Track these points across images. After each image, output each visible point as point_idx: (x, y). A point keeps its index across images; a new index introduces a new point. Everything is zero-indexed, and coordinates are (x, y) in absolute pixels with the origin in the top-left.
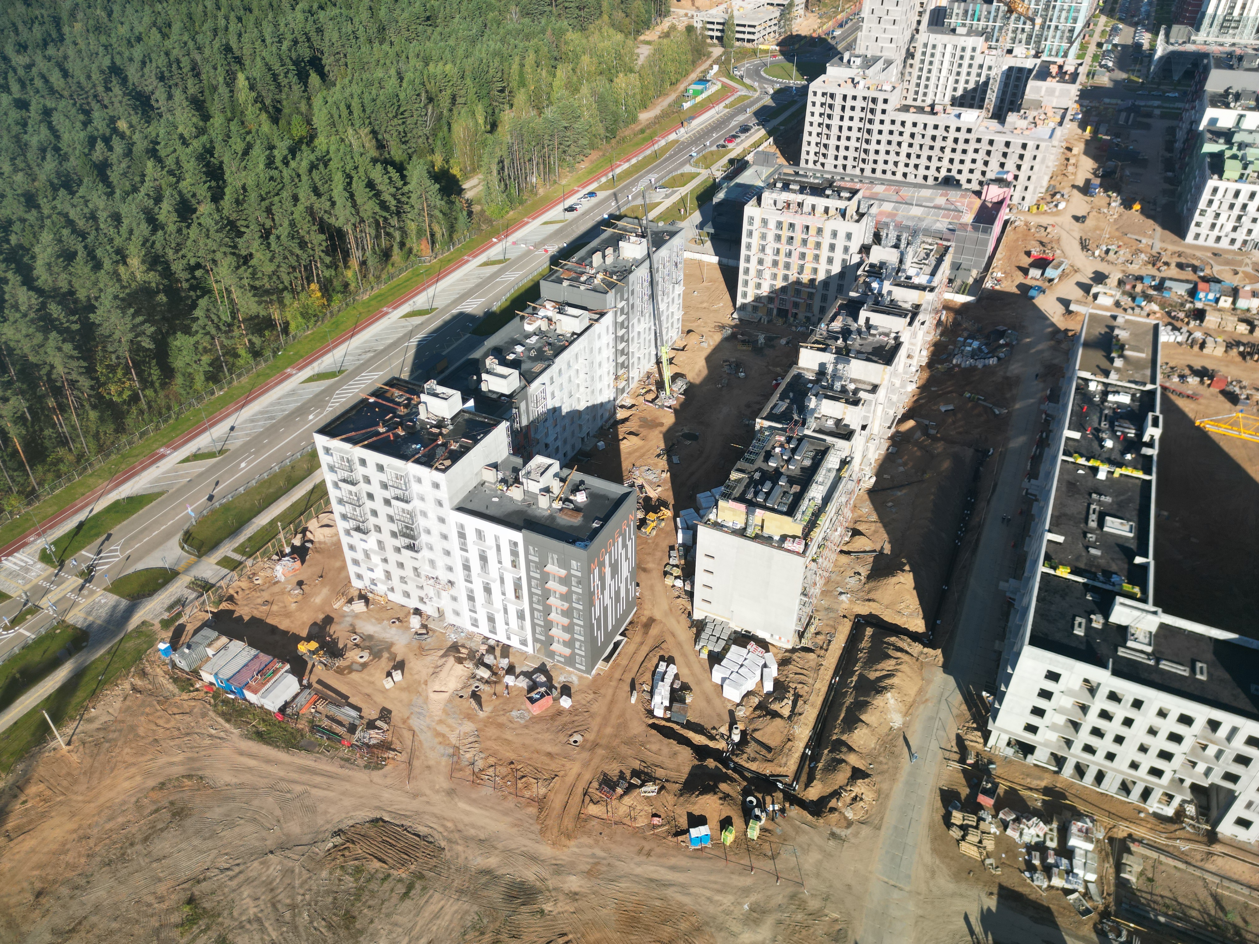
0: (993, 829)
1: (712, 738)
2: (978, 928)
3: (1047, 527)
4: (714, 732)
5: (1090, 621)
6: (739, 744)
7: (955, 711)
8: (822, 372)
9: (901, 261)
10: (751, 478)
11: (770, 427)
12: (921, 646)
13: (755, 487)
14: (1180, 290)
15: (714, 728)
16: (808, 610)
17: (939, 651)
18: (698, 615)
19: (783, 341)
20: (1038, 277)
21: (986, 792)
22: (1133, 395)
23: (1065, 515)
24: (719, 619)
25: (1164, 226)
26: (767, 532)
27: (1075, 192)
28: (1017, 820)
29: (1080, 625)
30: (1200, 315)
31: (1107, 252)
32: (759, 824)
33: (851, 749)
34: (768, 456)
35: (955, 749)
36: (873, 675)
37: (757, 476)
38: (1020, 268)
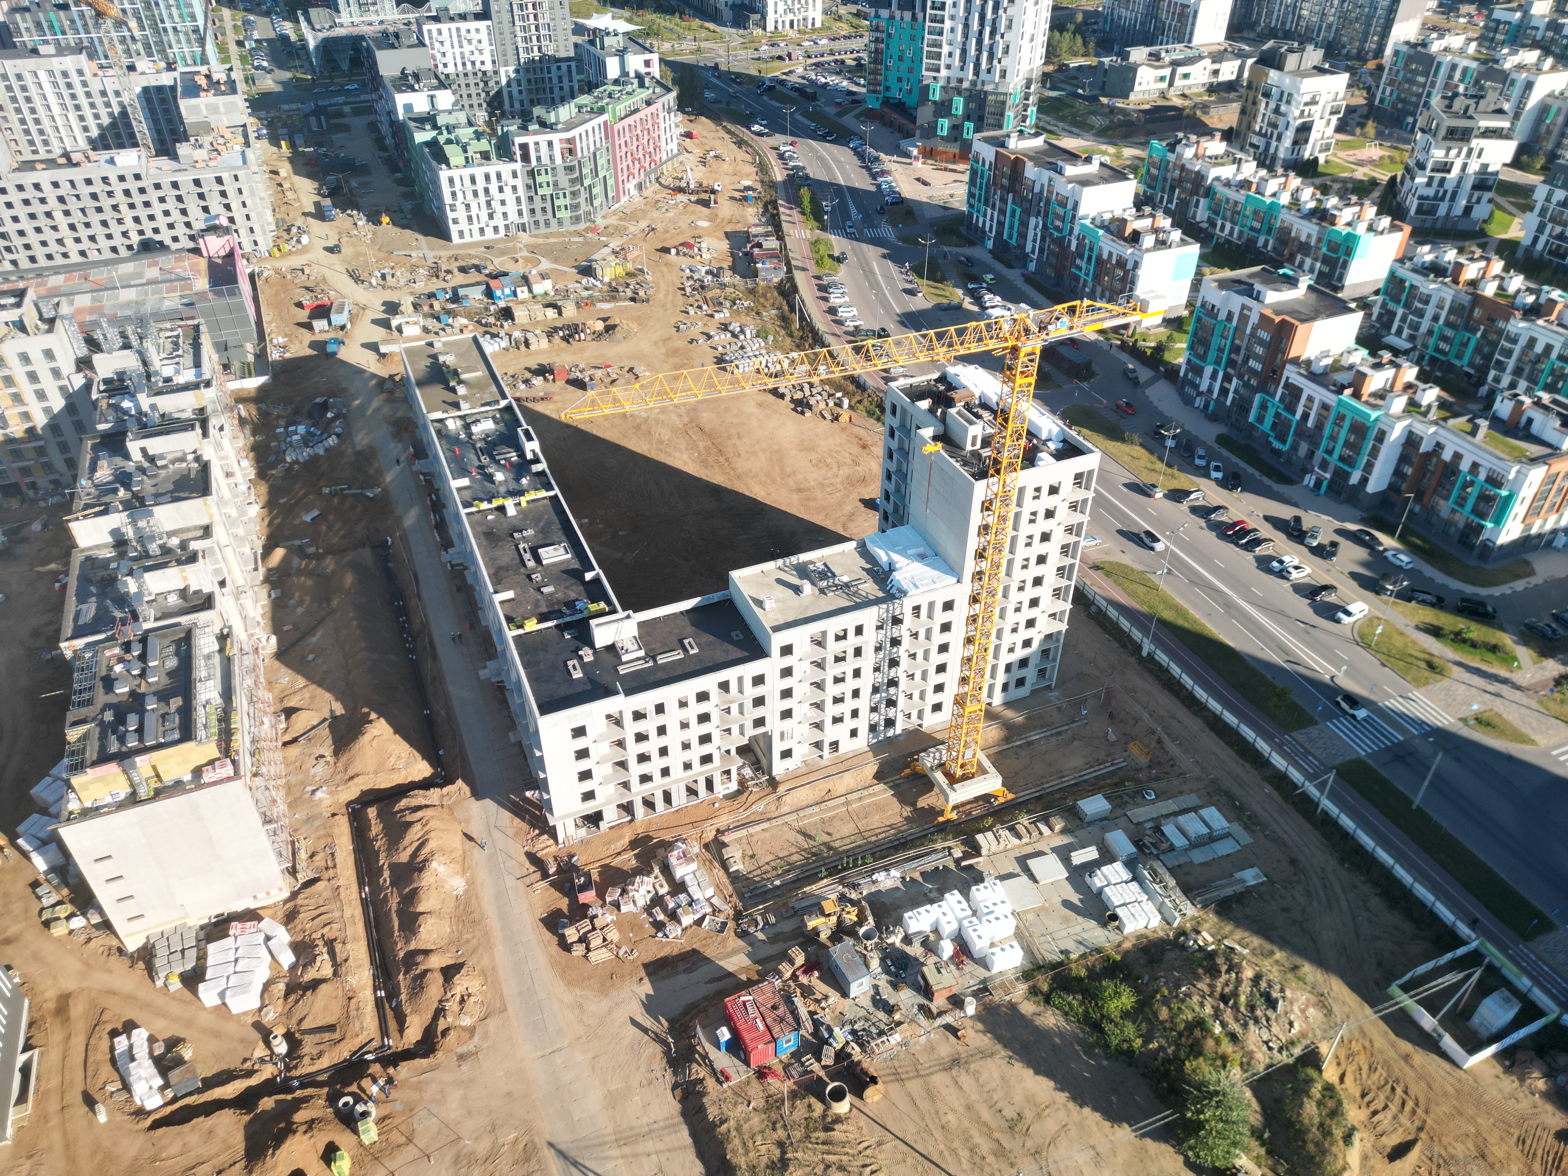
0: (609, 918)
1: (250, 1073)
2: (647, 1021)
3: (491, 590)
4: (248, 1065)
5: (581, 658)
6: (289, 1054)
7: (510, 832)
8: (120, 542)
9: (145, 363)
10: (102, 724)
11: (89, 645)
12: (438, 790)
13: (114, 732)
14: (476, 295)
15: (245, 1060)
16: (284, 836)
17: (460, 782)
18: (132, 945)
19: (36, 526)
20: (327, 328)
21: (584, 888)
22: (494, 418)
23: (501, 568)
24: (168, 927)
25: (426, 234)
26: (168, 778)
27: (310, 220)
28: (624, 892)
29: (574, 667)
30: (507, 314)
31: (383, 277)
32: (370, 1120)
33: (426, 952)
34: (109, 683)
35: (533, 869)
36: (404, 857)
37: (109, 716)
38: (301, 325)
